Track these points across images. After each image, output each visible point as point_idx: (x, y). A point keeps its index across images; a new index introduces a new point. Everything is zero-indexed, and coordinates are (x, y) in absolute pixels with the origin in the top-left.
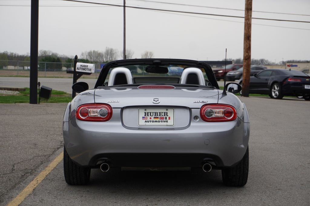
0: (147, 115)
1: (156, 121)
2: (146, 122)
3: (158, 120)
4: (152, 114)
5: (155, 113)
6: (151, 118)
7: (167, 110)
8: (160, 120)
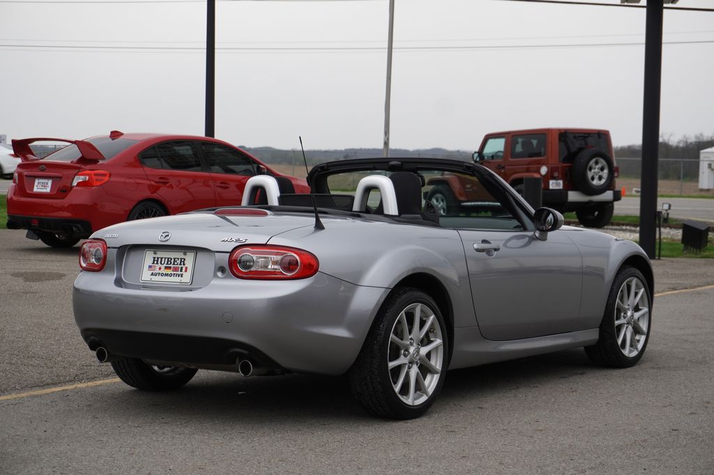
0: (156, 262)
1: (167, 275)
2: (152, 274)
3: (169, 272)
4: (163, 259)
5: (168, 259)
6: (160, 269)
7: (185, 254)
8: (173, 273)
